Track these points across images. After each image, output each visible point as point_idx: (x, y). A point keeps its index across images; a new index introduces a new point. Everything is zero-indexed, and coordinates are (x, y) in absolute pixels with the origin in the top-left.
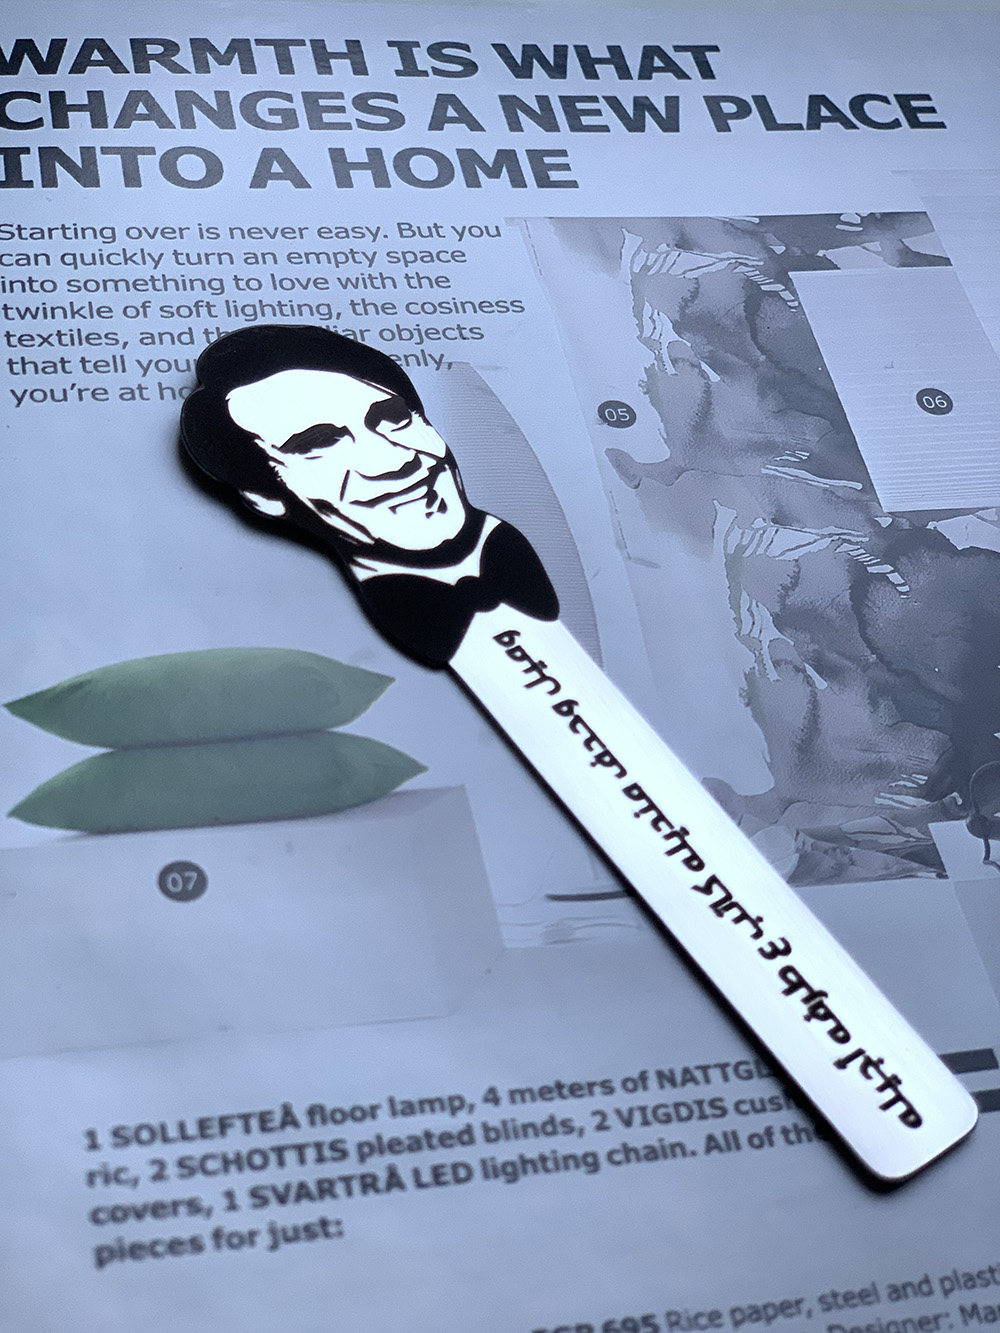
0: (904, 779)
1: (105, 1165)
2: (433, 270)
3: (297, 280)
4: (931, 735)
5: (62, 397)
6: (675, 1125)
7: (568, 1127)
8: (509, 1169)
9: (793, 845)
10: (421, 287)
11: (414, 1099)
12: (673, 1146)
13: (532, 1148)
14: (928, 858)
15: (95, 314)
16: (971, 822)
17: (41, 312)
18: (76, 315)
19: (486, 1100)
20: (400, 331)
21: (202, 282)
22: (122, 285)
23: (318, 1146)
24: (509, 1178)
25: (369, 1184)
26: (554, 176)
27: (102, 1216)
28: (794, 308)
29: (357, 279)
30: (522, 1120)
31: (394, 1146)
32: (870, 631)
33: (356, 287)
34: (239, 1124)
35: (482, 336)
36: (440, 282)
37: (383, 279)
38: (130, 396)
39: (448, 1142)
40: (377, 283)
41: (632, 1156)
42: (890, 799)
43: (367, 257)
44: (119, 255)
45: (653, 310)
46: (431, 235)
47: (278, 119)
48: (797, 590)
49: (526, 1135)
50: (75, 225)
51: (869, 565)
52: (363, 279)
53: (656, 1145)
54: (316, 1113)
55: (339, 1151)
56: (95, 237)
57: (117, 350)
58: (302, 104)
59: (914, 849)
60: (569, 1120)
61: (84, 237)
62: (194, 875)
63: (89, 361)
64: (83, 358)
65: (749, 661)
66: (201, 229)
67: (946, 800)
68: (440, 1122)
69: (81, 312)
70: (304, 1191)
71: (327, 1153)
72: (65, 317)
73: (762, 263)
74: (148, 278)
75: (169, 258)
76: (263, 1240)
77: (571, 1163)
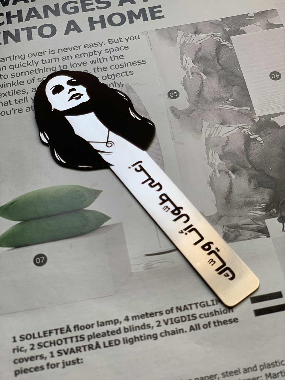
0: (258, 206)
1: (18, 346)
2: (118, 53)
3: (78, 63)
4: (267, 190)
5: (10, 113)
6: (181, 323)
7: (149, 326)
8: (131, 340)
9: (222, 231)
10: (115, 60)
11: (104, 321)
12: (180, 330)
13: (138, 333)
14: (264, 231)
15: (19, 84)
16: (279, 218)
17: (4, 85)
18: (14, 85)
19: (125, 320)
20: (108, 76)
21: (50, 68)
22: (27, 73)
23: (77, 337)
24: (131, 343)
25: (91, 347)
26: (157, 15)
27: (17, 361)
28: (232, 49)
29: (96, 60)
30: (135, 325)
31: (98, 336)
32: (250, 158)
33: (95, 63)
34: (54, 332)
35: (133, 74)
36: (121, 57)
37: (103, 59)
38: (29, 110)
39: (113, 333)
40: (102, 61)
41: (167, 334)
42: (254, 213)
43: (99, 52)
44: (26, 63)
45: (186, 57)
46: (118, 42)
47: (73, 10)
48: (227, 146)
49: (136, 330)
50: (13, 55)
51: (251, 136)
52: (98, 60)
53: (175, 330)
54: (76, 327)
55: (82, 338)
56: (19, 58)
57: (25, 95)
58: (80, 4)
59: (260, 228)
60: (149, 324)
61: (16, 59)
62: (44, 258)
63: (17, 100)
64: (15, 99)
65: (211, 172)
66: (50, 51)
67: (271, 211)
68: (111, 327)
69: (15, 84)
70: (72, 351)
71: (79, 339)
72: (11, 86)
73: (222, 35)
74: (34, 70)
75: (40, 62)
76: (61, 365)
77: (149, 337)
